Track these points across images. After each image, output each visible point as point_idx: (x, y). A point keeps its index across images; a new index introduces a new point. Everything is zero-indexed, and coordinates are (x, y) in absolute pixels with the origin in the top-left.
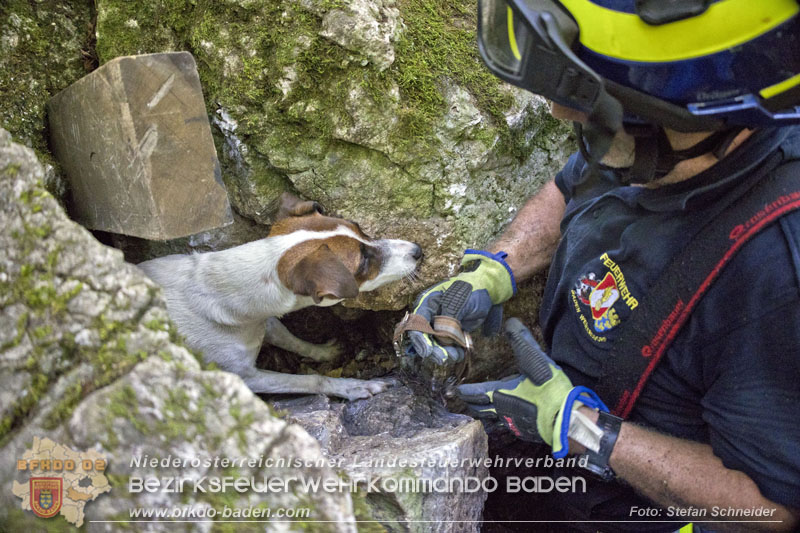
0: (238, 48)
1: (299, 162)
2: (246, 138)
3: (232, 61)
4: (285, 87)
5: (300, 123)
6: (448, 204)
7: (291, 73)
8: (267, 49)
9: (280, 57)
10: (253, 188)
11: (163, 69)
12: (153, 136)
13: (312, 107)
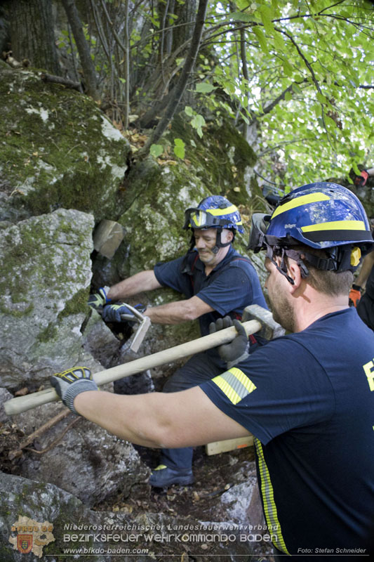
0: (140, 237)
1: (134, 266)
2: (130, 254)
3: (138, 238)
4: (142, 250)
5: (140, 259)
6: (156, 300)
7: (145, 248)
8: (145, 241)
9: (146, 244)
10: (123, 265)
11: (121, 229)
12: (111, 236)
13: (145, 258)
